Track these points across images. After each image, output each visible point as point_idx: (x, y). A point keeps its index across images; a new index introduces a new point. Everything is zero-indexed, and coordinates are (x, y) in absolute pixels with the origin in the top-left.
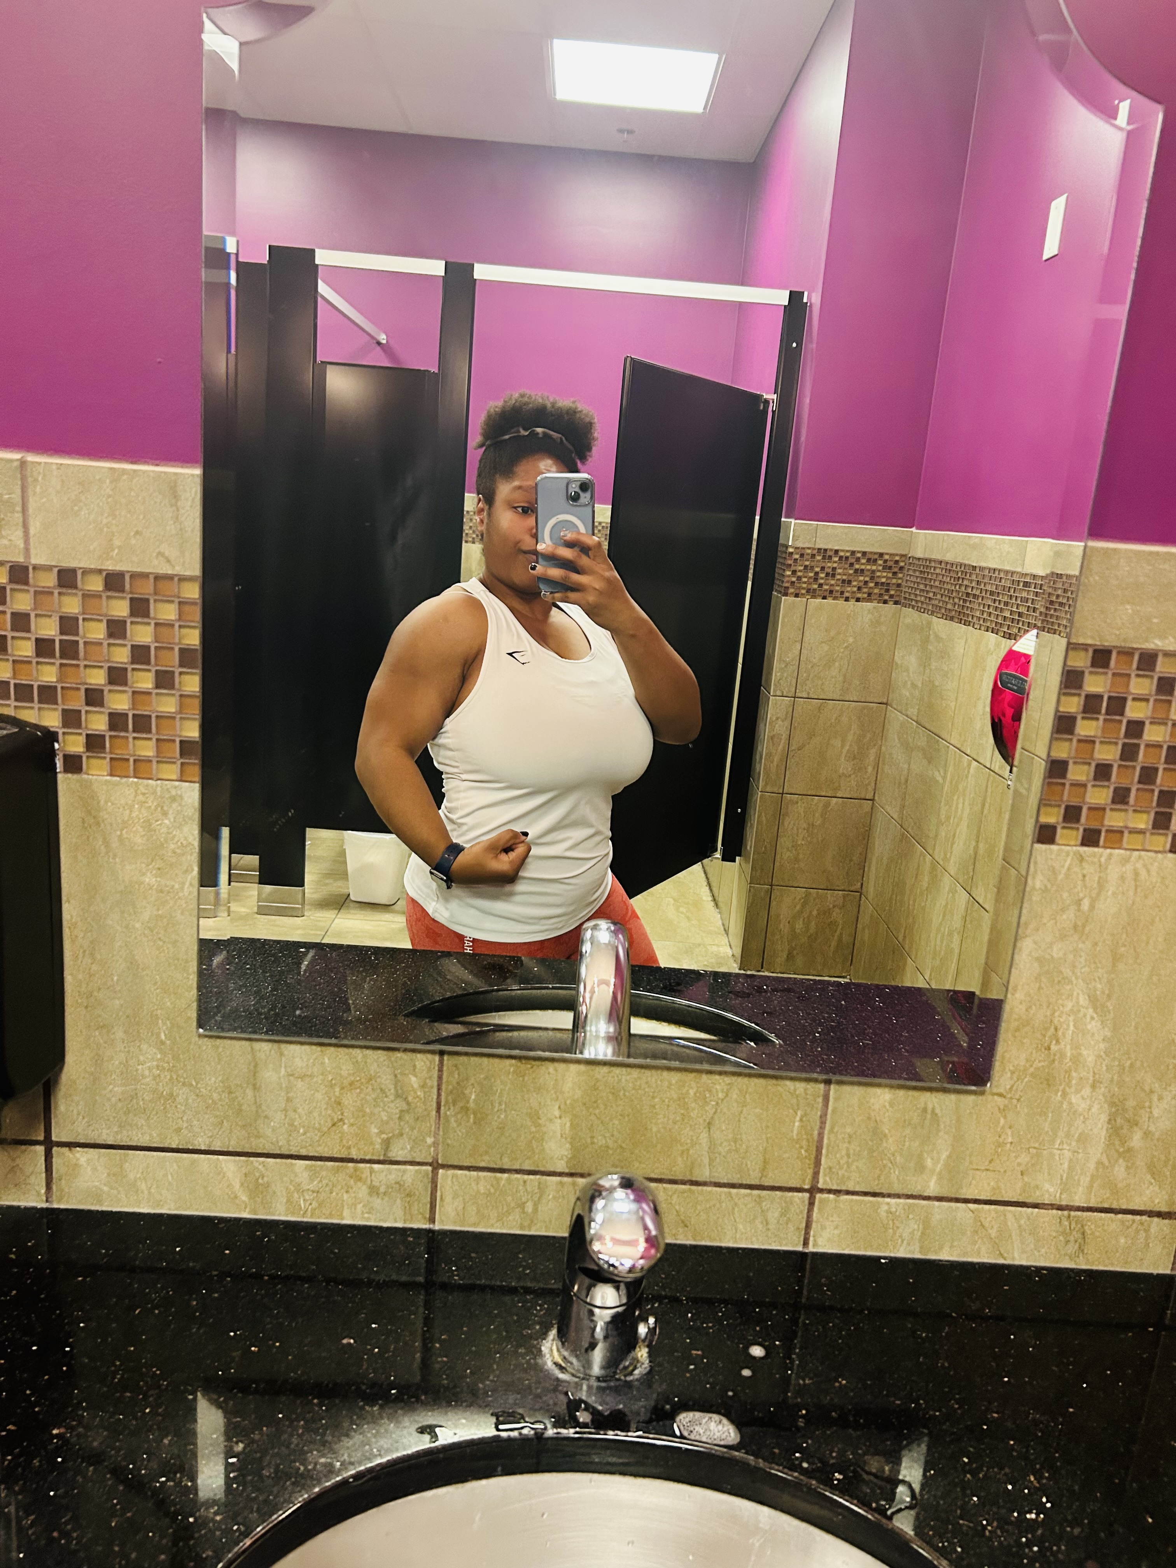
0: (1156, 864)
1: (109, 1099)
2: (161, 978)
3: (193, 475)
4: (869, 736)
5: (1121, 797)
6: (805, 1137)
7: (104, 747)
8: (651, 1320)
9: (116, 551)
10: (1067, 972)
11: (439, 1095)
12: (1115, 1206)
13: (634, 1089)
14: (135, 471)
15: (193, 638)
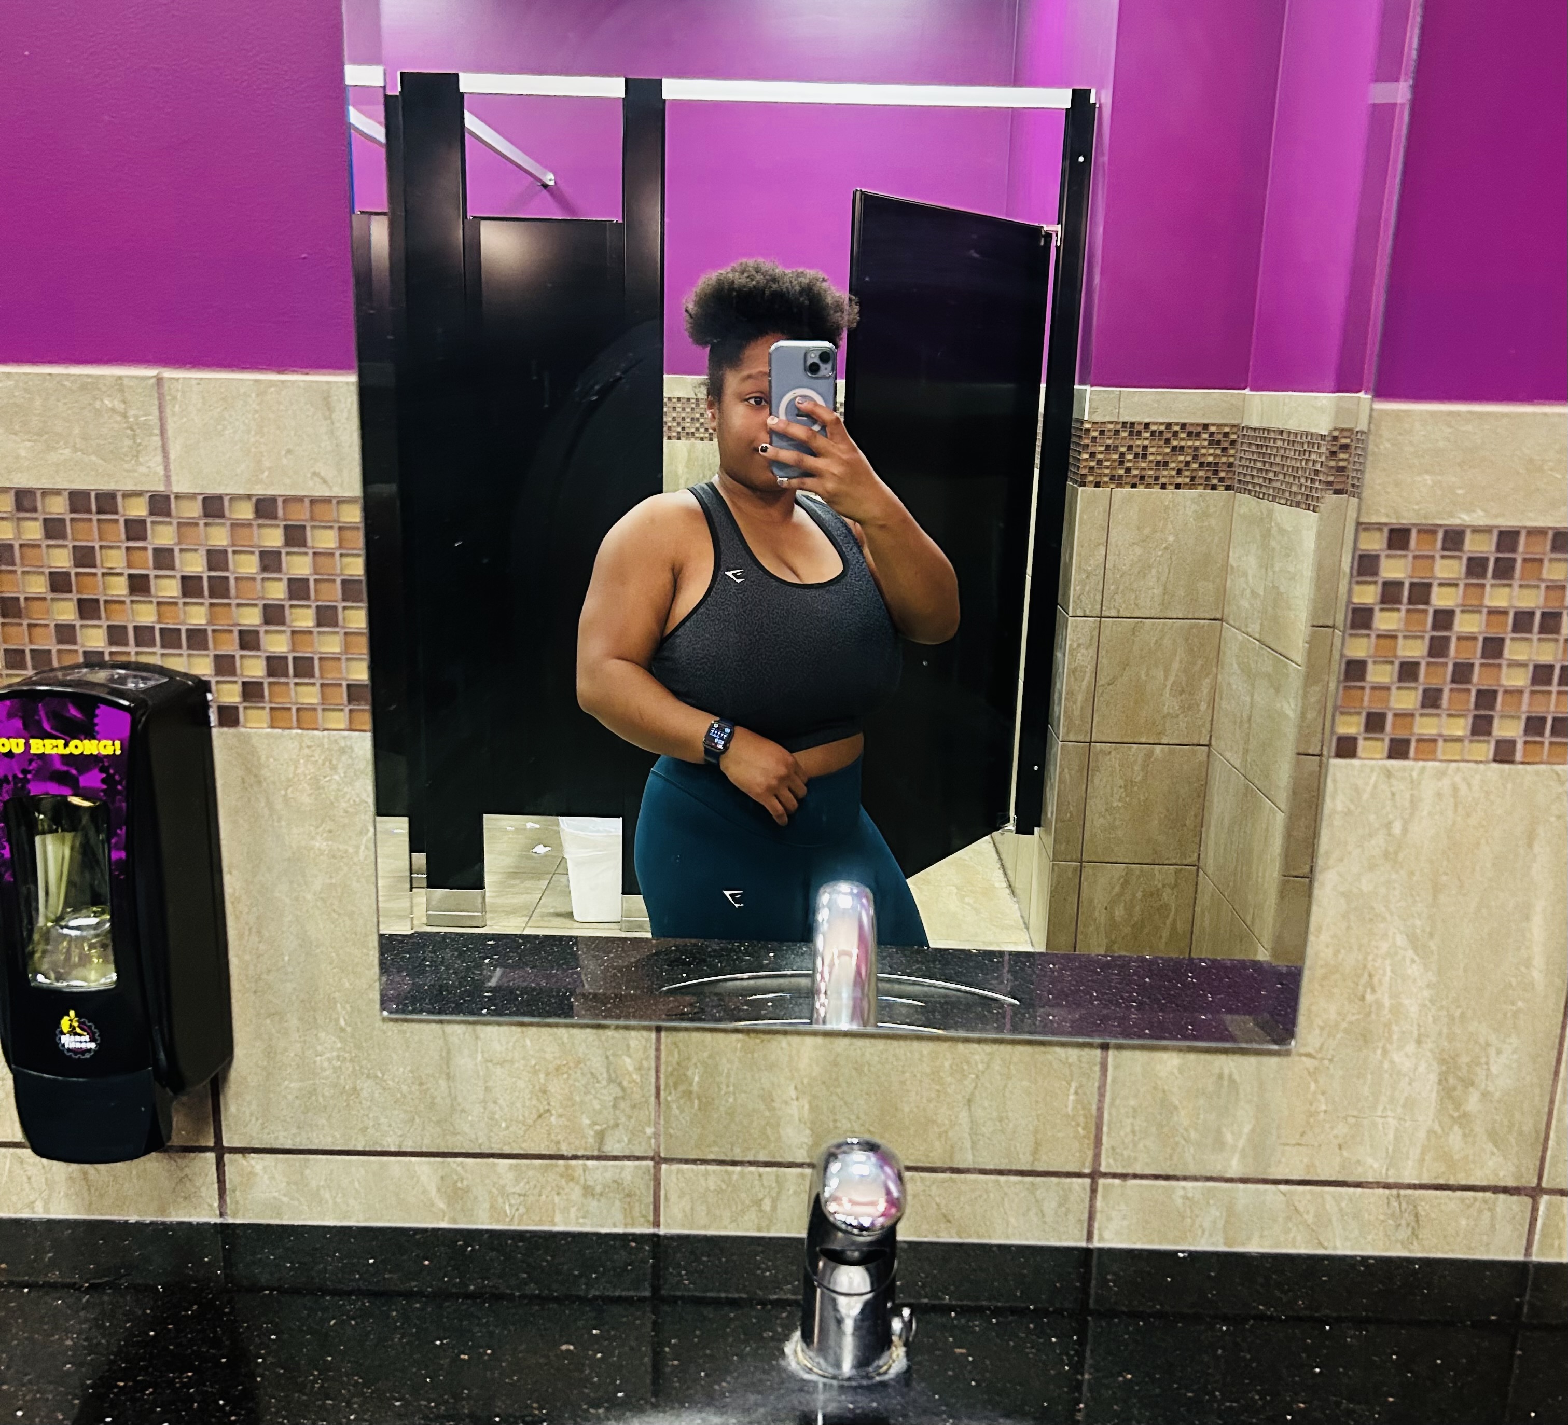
0: (1478, 777)
1: (285, 1097)
2: (338, 955)
3: (347, 383)
4: (1200, 662)
5: (1431, 699)
6: (1081, 1112)
7: (262, 696)
8: (906, 1312)
9: (266, 473)
10: (1380, 908)
11: (658, 1078)
12: (1452, 1182)
13: (879, 1062)
14: (283, 382)
15: (356, 568)
